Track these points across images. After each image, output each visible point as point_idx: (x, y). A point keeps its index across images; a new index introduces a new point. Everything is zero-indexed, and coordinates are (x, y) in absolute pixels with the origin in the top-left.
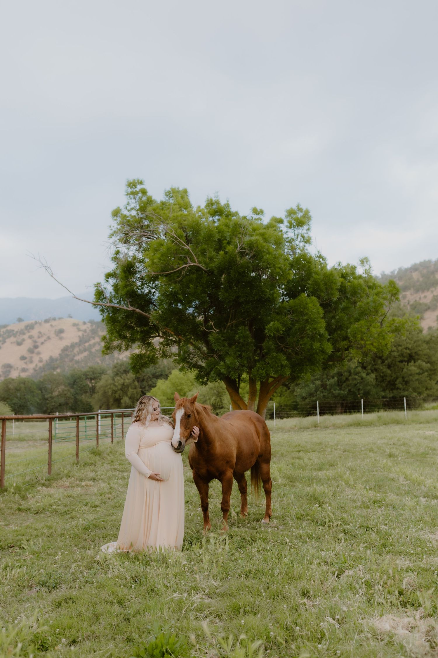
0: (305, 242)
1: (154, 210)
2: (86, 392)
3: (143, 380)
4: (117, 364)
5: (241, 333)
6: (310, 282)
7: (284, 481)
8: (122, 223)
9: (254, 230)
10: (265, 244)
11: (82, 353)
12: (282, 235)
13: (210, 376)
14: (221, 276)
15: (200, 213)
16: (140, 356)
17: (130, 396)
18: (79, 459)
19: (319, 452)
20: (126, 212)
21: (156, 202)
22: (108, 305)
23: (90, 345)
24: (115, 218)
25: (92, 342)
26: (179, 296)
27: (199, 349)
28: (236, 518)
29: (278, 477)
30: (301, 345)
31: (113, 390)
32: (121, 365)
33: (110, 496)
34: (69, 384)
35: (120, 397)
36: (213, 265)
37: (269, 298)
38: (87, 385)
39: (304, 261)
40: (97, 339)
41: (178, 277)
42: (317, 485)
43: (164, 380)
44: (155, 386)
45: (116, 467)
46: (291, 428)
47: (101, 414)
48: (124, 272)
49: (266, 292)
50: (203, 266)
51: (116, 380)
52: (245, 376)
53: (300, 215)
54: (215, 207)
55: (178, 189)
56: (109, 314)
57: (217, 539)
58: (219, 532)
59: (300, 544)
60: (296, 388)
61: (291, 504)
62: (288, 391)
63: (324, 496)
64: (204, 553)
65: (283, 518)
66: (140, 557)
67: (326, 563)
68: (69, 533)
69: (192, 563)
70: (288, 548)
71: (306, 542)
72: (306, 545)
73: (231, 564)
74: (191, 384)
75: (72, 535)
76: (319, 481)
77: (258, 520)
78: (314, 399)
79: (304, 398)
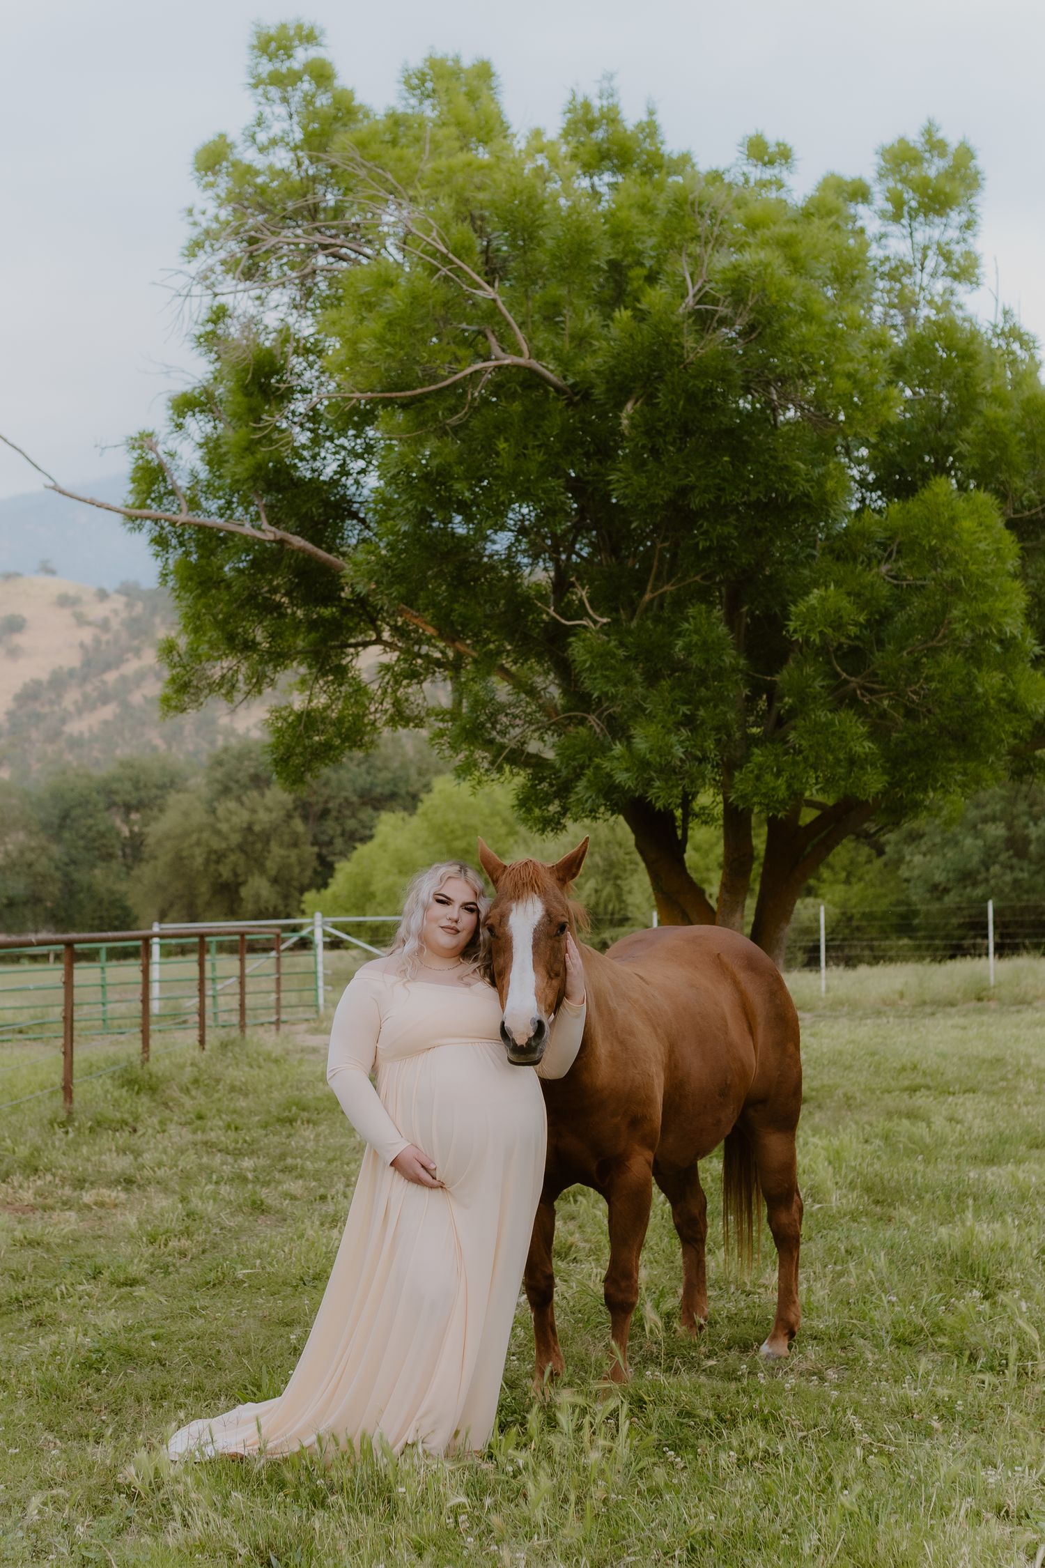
0: (956, 277)
1: (362, 145)
2: (109, 857)
3: (325, 813)
4: (226, 750)
5: (697, 632)
6: (968, 433)
7: (853, 1200)
8: (237, 200)
9: (753, 226)
10: (792, 281)
11: (93, 708)
12: (865, 246)
13: (573, 798)
14: (620, 406)
15: (541, 160)
16: (308, 721)
17: (273, 873)
18: (76, 1105)
19: (991, 1093)
20: (250, 156)
21: (367, 116)
22: (183, 517)
23: (123, 679)
24: (211, 178)
25: (132, 666)
26: (457, 486)
27: (532, 692)
28: (660, 1334)
29: (830, 1184)
30: (929, 679)
31: (211, 852)
32: (241, 757)
33: (185, 1243)
34: (45, 826)
35: (236, 875)
36: (589, 363)
37: (807, 495)
38: (112, 828)
39: (948, 348)
40: (150, 657)
41: (453, 411)
42: (977, 1218)
43: (402, 814)
44: (371, 837)
45: (212, 1136)
46: (885, 1003)
47: (162, 937)
48: (246, 390)
49: (796, 474)
50: (549, 369)
51: (221, 811)
52: (707, 798)
53: (934, 168)
54: (600, 134)
55: (457, 60)
56: (187, 554)
57: (584, 1411)
58: (596, 1385)
59: (905, 1439)
60: (907, 850)
61: (875, 1288)
62: (878, 863)
63: (1003, 1258)
64: (532, 1463)
65: (842, 1337)
66: (289, 1476)
67: (1002, 1513)
68: (25, 1379)
69: (488, 1501)
70: (859, 1452)
71: (929, 1433)
72: (927, 1444)
73: (635, 1508)
74: (503, 830)
75: (36, 1387)
76: (987, 1202)
77: (746, 1347)
78: (979, 891)
79: (938, 891)
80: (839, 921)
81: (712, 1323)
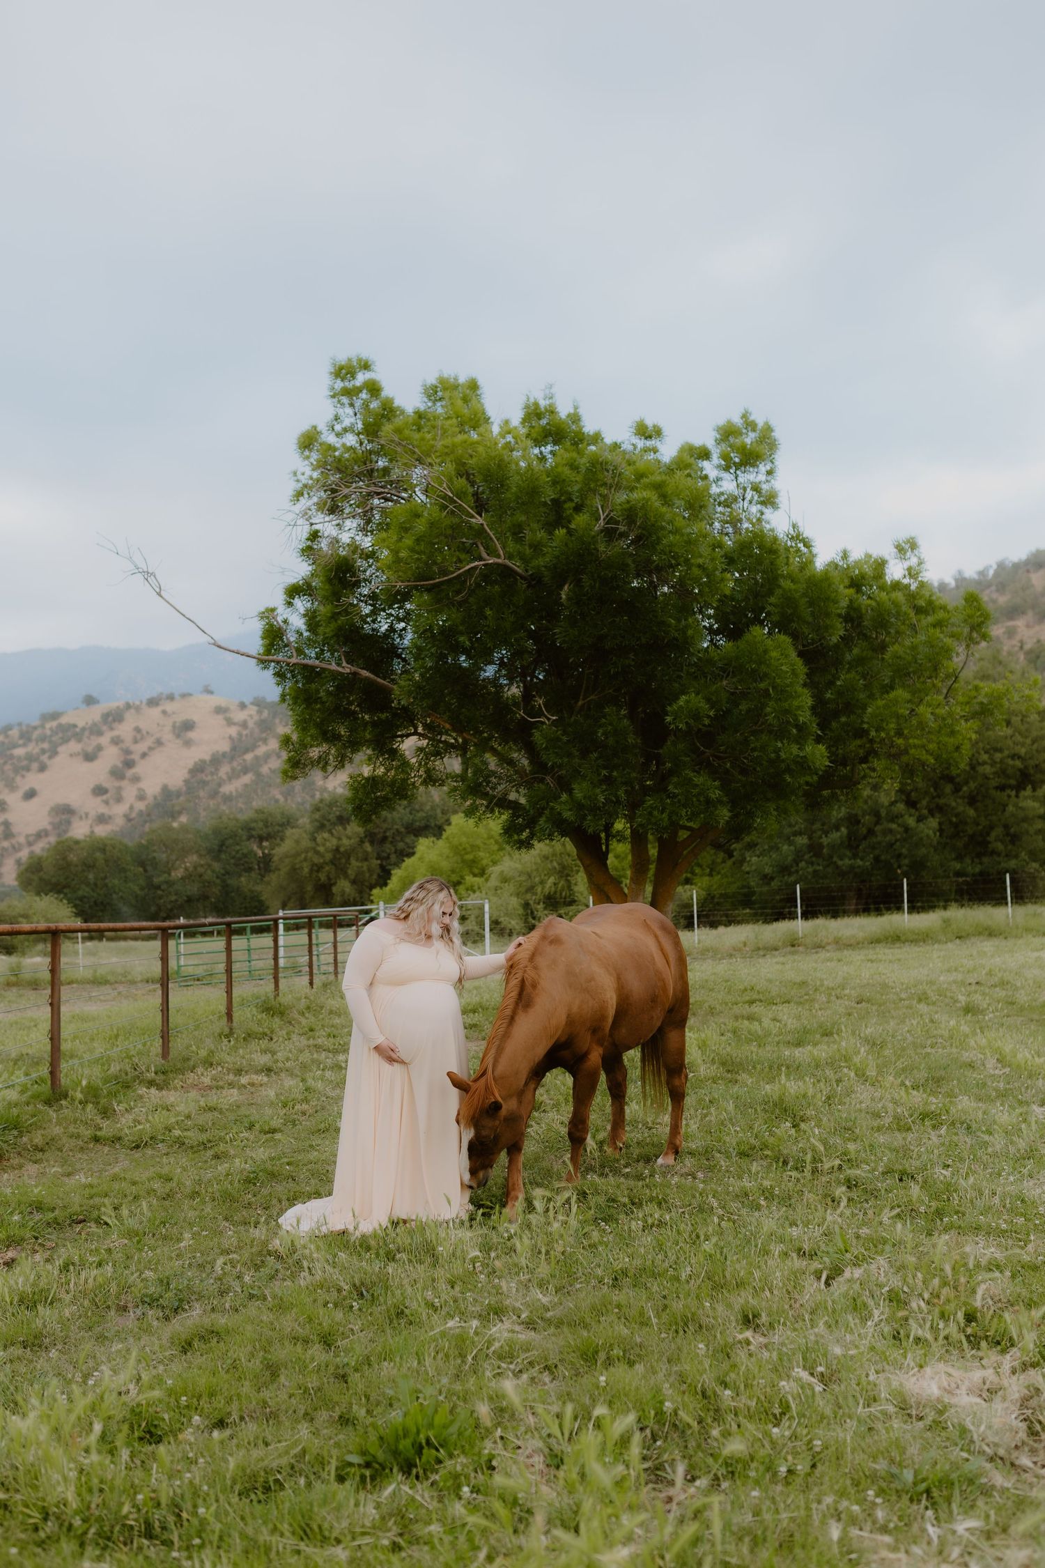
0: (763, 503)
1: (398, 431)
2: (250, 869)
3: (384, 839)
4: (321, 801)
5: (611, 724)
6: (772, 600)
7: (714, 1070)
8: (322, 465)
9: (640, 476)
10: (664, 509)
11: (238, 777)
12: (707, 488)
13: (538, 828)
14: (561, 587)
15: (509, 438)
16: (373, 782)
17: (352, 877)
18: (235, 1024)
19: (799, 1003)
20: (331, 439)
21: (403, 412)
22: (294, 660)
23: (257, 758)
24: (307, 453)
25: (262, 750)
26: (461, 639)
27: (511, 763)
28: (597, 1154)
29: (700, 1061)
30: (754, 750)
31: (314, 865)
32: (331, 805)
33: (305, 1107)
34: (210, 851)
35: (329, 879)
36: (540, 562)
37: (676, 639)
38: (252, 851)
39: (759, 547)
40: (274, 744)
41: (458, 592)
42: (788, 1079)
43: (432, 839)
44: (413, 854)
45: (319, 1041)
46: (734, 949)
47: (284, 919)
48: (329, 581)
49: (669, 626)
50: (516, 566)
51: (319, 839)
52: (619, 825)
53: (749, 439)
54: (544, 422)
55: (456, 379)
56: (297, 682)
57: (549, 1200)
58: (557, 1185)
59: (744, 1212)
60: (747, 855)
61: (727, 1122)
62: (730, 863)
63: (804, 1103)
64: (519, 1231)
65: (707, 1153)
66: (373, 1243)
67: (801, 1253)
68: (210, 1190)
69: (493, 1254)
70: (716, 1220)
71: (758, 1208)
72: (756, 1214)
73: (581, 1255)
74: (496, 847)
75: (217, 1195)
76: (794, 1069)
77: (648, 1160)
78: (792, 879)
79: (767, 879)
80: (706, 899)
81: (628, 1147)
